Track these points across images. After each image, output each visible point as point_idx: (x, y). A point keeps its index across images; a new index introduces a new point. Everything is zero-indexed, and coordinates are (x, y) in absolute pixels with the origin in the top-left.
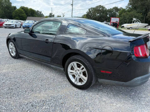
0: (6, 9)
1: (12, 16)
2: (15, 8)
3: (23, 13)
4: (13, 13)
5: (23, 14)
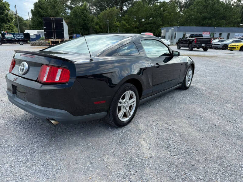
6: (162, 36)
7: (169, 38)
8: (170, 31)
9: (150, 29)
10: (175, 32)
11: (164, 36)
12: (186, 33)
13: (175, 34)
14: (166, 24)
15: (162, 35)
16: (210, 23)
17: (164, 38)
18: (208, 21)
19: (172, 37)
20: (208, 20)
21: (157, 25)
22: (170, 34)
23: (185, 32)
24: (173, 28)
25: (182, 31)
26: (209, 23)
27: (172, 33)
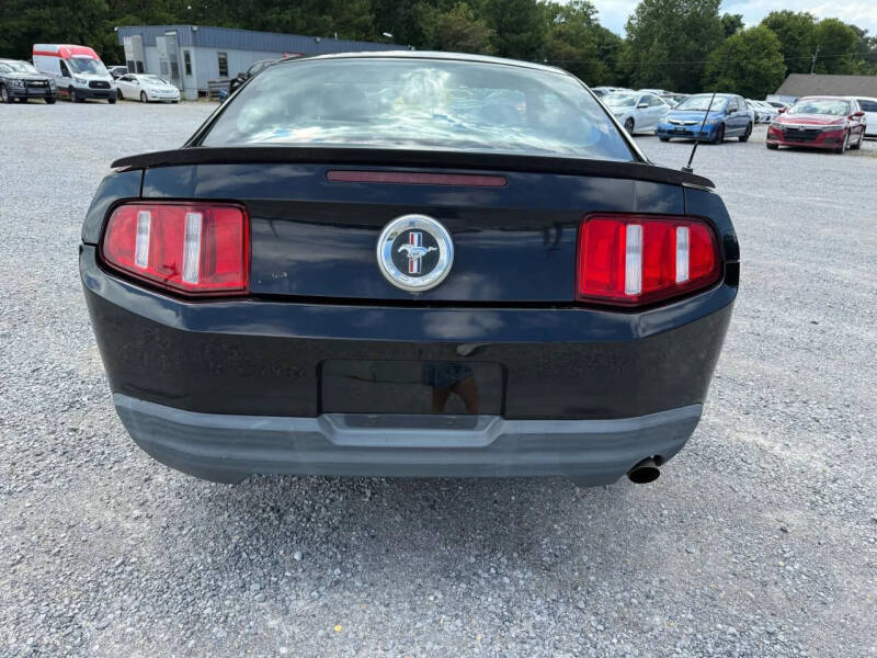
0: (684, 36)
1: (702, 71)
2: (733, 23)
3: (769, 55)
4: (712, 55)
5: (765, 62)
6: (131, 63)
7: (164, 72)
8: (161, 40)
9: (56, 29)
10: (186, 49)
11: (140, 65)
12: (226, 54)
13: (187, 57)
14: (128, 12)
15: (129, 56)
16: (288, 22)
17: (141, 71)
18: (280, 14)
19: (175, 67)
20: (278, 9)
21: (89, 14)
22: (166, 56)
23: (221, 51)
24: (174, 33)
25: (210, 47)
26: (284, 22)
27: (172, 52)
